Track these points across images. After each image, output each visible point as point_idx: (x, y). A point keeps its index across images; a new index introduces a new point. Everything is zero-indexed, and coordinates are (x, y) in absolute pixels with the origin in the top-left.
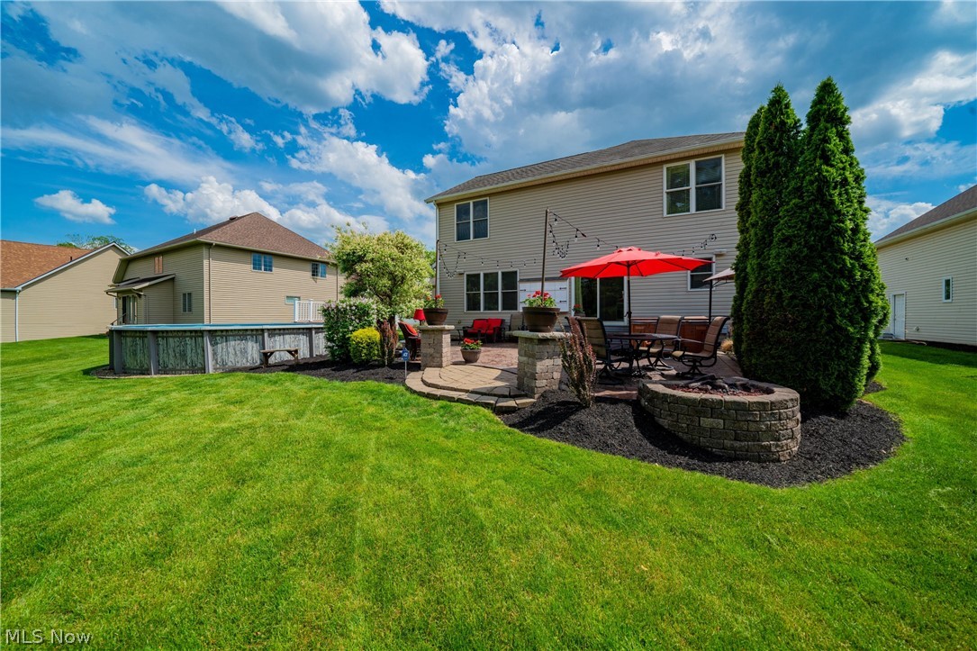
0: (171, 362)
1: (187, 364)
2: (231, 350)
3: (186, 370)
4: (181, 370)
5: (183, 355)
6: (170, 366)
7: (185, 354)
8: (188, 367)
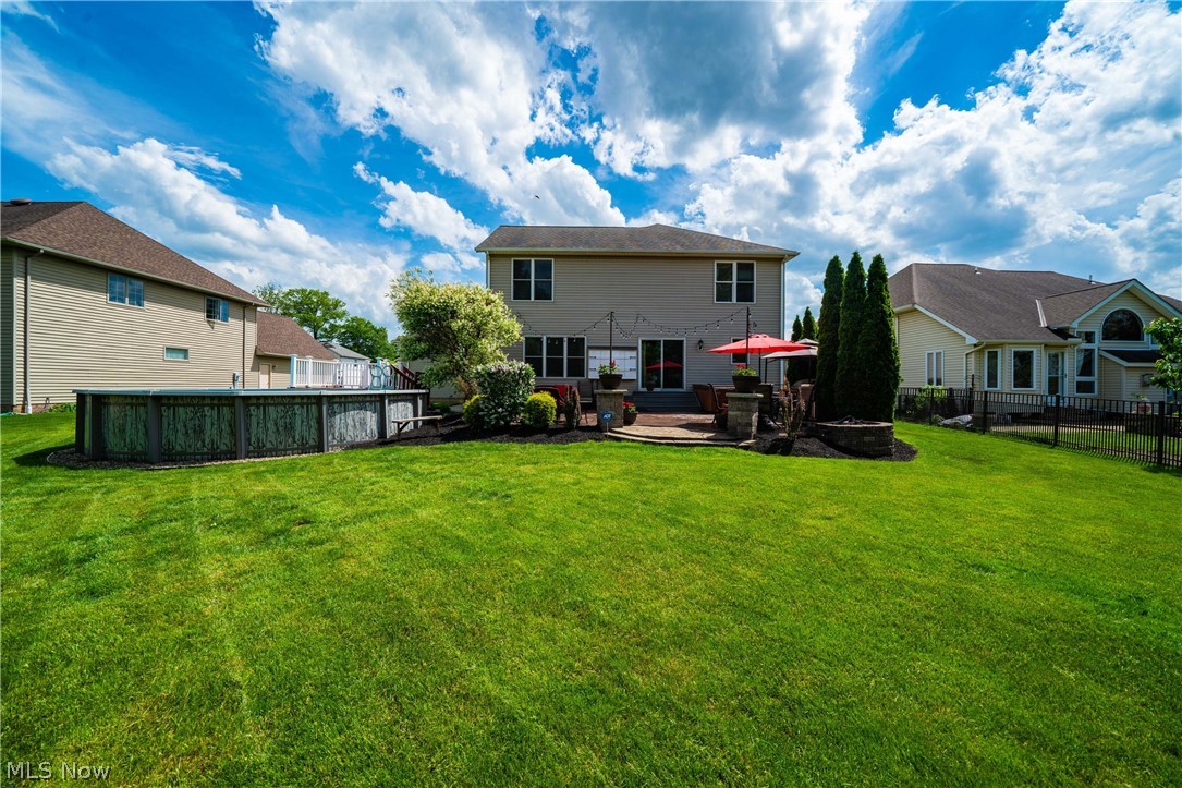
0: (271, 439)
1: (294, 442)
2: (350, 421)
3: (293, 450)
4: (285, 450)
5: (290, 428)
6: (269, 445)
7: (292, 428)
8: (296, 446)
